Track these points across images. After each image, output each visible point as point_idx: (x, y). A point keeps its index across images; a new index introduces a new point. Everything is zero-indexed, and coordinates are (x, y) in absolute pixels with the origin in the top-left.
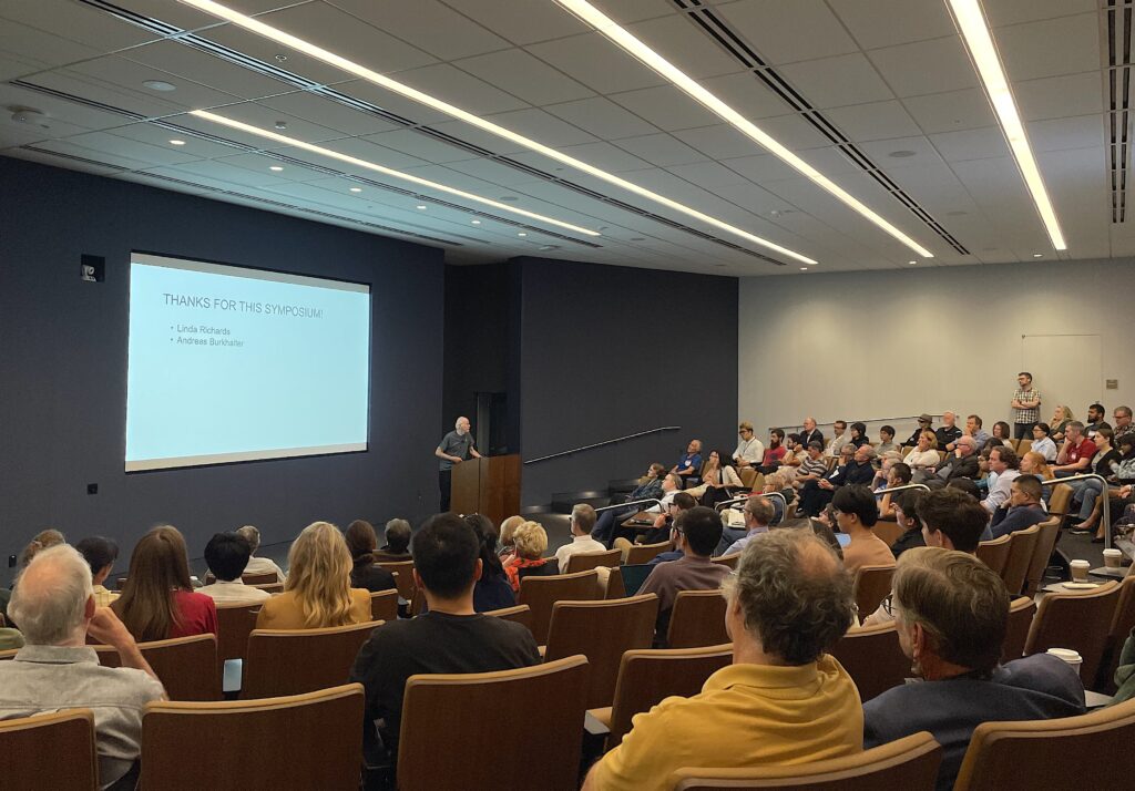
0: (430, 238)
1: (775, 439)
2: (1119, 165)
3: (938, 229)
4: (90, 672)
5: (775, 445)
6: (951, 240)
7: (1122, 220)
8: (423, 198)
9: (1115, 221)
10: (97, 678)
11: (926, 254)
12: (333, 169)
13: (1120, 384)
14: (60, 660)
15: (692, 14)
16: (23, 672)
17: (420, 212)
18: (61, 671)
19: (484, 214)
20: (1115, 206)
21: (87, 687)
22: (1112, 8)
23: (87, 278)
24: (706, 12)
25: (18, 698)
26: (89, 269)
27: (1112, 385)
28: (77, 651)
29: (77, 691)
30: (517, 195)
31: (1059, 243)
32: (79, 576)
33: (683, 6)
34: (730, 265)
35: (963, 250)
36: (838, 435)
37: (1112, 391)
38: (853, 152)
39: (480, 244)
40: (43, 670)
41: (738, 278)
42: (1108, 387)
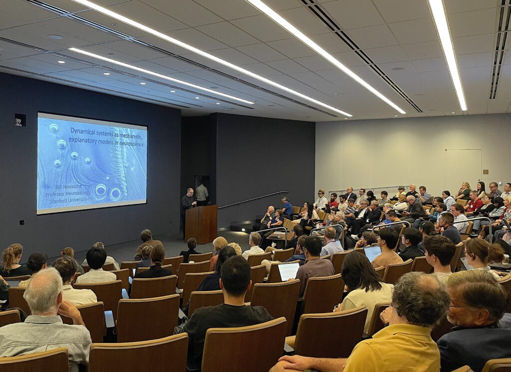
0: (175, 105)
1: (333, 198)
2: (496, 74)
3: (410, 101)
4: (60, 327)
5: (333, 200)
6: (415, 107)
7: (494, 98)
8: (173, 87)
9: (491, 98)
10: (63, 330)
11: (403, 112)
12: (134, 75)
13: (489, 172)
14: (46, 322)
15: (310, 7)
16: (30, 328)
17: (172, 93)
18: (47, 327)
19: (201, 95)
20: (492, 92)
21: (59, 334)
22: (503, 6)
23: (18, 125)
24: (316, 6)
25: (28, 341)
26: (19, 121)
27: (486, 172)
28: (53, 318)
29: (55, 336)
30: (218, 86)
31: (464, 107)
32: (57, 282)
33: (306, 3)
34: (313, 117)
35: (420, 111)
36: (361, 195)
37: (486, 175)
38: (376, 68)
39: (198, 107)
40: (40, 327)
41: (315, 123)
42: (484, 173)
